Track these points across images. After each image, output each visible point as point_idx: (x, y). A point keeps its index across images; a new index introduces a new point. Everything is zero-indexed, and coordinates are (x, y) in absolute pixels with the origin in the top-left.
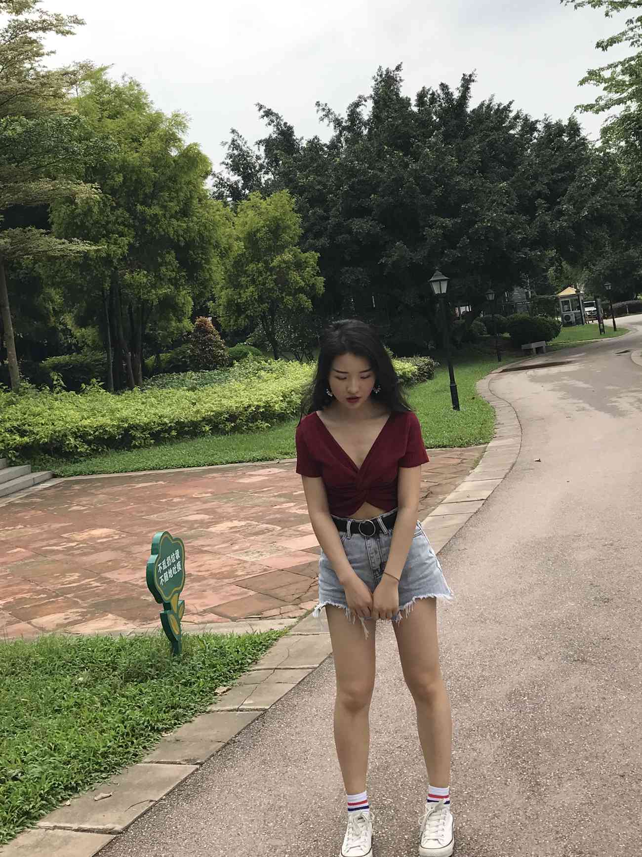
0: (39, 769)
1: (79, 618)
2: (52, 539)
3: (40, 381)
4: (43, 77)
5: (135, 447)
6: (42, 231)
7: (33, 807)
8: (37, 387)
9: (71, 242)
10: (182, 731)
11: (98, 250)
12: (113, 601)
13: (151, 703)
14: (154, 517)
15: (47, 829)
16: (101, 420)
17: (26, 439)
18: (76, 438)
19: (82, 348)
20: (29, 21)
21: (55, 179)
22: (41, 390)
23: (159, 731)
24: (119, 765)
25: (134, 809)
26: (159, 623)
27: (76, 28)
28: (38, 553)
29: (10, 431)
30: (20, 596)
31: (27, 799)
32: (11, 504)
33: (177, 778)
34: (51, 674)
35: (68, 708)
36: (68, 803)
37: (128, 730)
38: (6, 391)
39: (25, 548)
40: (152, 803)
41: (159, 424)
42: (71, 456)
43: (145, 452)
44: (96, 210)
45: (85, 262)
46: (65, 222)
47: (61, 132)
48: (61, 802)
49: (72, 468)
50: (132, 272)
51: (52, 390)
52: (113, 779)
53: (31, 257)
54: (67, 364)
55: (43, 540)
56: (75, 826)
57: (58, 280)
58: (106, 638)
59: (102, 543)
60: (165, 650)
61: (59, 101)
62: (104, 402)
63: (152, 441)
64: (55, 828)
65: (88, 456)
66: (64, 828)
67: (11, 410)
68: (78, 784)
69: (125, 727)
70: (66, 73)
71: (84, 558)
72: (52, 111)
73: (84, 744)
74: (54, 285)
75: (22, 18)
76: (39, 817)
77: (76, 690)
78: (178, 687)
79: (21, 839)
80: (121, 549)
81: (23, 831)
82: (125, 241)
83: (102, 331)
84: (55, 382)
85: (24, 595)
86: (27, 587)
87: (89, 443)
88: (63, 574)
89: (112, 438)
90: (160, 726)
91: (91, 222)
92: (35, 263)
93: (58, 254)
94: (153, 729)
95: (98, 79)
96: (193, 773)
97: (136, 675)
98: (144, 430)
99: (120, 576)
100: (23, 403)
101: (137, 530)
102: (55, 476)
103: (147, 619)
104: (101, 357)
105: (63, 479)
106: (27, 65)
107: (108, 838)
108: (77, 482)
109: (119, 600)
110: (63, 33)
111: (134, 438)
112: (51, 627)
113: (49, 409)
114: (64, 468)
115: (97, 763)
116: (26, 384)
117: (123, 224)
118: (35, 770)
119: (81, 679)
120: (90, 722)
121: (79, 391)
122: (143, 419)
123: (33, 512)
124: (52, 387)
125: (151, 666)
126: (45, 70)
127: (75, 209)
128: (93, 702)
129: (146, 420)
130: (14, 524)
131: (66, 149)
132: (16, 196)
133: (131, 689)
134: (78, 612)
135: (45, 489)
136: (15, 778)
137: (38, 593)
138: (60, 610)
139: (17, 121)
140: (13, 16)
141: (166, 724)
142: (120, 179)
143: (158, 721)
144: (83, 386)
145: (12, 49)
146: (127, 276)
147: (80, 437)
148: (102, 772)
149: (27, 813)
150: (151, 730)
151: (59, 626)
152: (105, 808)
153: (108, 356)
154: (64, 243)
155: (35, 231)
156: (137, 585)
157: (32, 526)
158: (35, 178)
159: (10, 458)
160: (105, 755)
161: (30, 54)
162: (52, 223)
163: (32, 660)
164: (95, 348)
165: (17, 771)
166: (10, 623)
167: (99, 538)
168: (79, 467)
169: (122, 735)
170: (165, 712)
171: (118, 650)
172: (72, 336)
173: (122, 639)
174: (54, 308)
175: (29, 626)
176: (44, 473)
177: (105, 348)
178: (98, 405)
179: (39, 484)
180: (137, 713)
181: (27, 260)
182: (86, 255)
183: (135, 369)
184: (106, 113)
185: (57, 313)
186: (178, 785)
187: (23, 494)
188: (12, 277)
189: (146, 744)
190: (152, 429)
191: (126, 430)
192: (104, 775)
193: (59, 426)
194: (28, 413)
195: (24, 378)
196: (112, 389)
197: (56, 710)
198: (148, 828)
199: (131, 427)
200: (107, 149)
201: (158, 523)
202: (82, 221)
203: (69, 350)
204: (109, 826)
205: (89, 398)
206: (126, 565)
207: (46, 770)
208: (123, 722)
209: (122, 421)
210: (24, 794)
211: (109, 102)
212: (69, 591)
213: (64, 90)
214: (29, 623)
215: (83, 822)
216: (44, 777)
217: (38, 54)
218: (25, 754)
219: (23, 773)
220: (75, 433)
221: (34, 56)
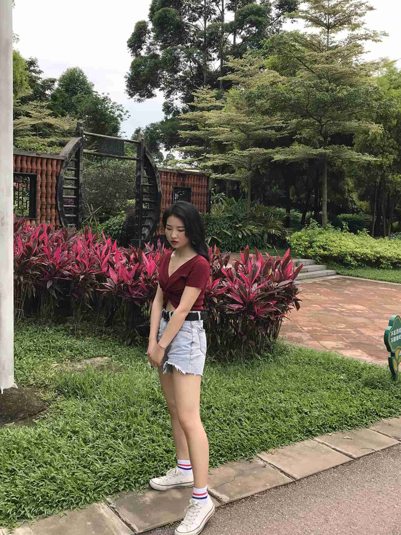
0: (318, 413)
1: (344, 347)
2: (334, 304)
3: (337, 225)
4: (362, 65)
5: (382, 268)
6: (349, 147)
7: (314, 430)
8: (334, 228)
9: (363, 155)
10: (393, 421)
11: (377, 161)
12: (361, 343)
13: (378, 401)
14: (388, 306)
15: (319, 442)
16: (364, 250)
17: (326, 252)
18: (351, 257)
19: (359, 212)
20: (359, 35)
21: (359, 120)
22: (336, 229)
23: (380, 416)
24: (357, 425)
25: (364, 450)
26: (387, 362)
27: (383, 38)
28: (326, 309)
29: (319, 247)
30: (315, 328)
31: (311, 425)
32: (315, 283)
33: (388, 444)
34: (327, 370)
35: (334, 389)
36: (330, 434)
37: (364, 410)
38: (319, 227)
39: (319, 305)
40: (373, 451)
41: (397, 259)
42: (347, 265)
43: (387, 271)
44: (378, 138)
45: (368, 166)
46: (361, 144)
47: (368, 95)
48: (327, 432)
49: (347, 272)
50: (393, 174)
51: (342, 231)
52: (353, 431)
53: (341, 160)
54: (351, 219)
55: (329, 304)
56: (333, 447)
57: (352, 174)
58: (357, 361)
59: (359, 313)
60: (388, 377)
61: (368, 78)
62: (368, 241)
63: (392, 267)
64: (323, 443)
65: (356, 267)
66: (327, 446)
67: (321, 237)
68: (336, 427)
69: (363, 408)
70: (374, 63)
71: (349, 318)
72: (364, 83)
73: (341, 409)
74: (351, 177)
75: (355, 32)
76: (315, 436)
77: (339, 382)
78: (393, 398)
79: (306, 442)
80: (369, 318)
81: (307, 439)
82: (392, 157)
83: (372, 204)
84: (344, 227)
85: (318, 328)
86: (318, 324)
87: (358, 261)
88: (337, 323)
89: (370, 260)
90: (381, 415)
91: (375, 145)
92: (342, 164)
93: (355, 160)
94: (377, 414)
95: (391, 67)
96: (397, 445)
97: (370, 384)
98: (388, 260)
99: (367, 332)
100: (326, 235)
101: (378, 310)
102: (338, 274)
103: (379, 358)
104: (369, 218)
105: (342, 276)
106: (354, 59)
107: (349, 459)
108: (349, 279)
109: (365, 344)
110: (376, 41)
111: (382, 263)
112: (329, 347)
113: (340, 240)
114: (343, 270)
115: (346, 421)
116: (330, 225)
117: (392, 147)
118: (316, 413)
119: (342, 377)
120: (344, 400)
121: (356, 233)
122: (388, 254)
123: (325, 289)
124: (342, 229)
125: (380, 382)
126: (364, 61)
127: (367, 137)
128: (347, 391)
129: (390, 255)
130: (315, 293)
131: (369, 105)
132: (338, 128)
133: (367, 390)
134: (343, 344)
135: (332, 279)
136: (306, 413)
137: (325, 329)
138: (334, 340)
139: (345, 88)
140: (350, 32)
141: (384, 414)
142: (395, 122)
143: (380, 411)
144: (358, 231)
145: (347, 50)
146: (390, 177)
147: (353, 257)
148: (348, 426)
149: (310, 431)
150: (376, 415)
151: (333, 348)
152: (349, 444)
153: (373, 218)
154: (359, 155)
155: (346, 147)
156: (375, 339)
157: (324, 295)
158: (350, 120)
159: (317, 260)
160: (351, 418)
161: (357, 53)
162: (354, 144)
163: (319, 361)
164: (367, 213)
165: (307, 410)
166: (309, 340)
167: (357, 310)
168: (351, 272)
169: (361, 412)
170: (384, 408)
171: (363, 369)
172: (355, 204)
173: (365, 364)
174: (348, 189)
175: (318, 344)
176: (332, 271)
177: (372, 214)
178: (365, 242)
179: (329, 276)
180: (369, 403)
181: (338, 162)
182: (369, 163)
183: (387, 227)
184: (392, 86)
185: (349, 191)
186: (388, 448)
187: (321, 279)
188: (330, 170)
189: (373, 421)
190: (392, 260)
191: (378, 258)
192: (349, 428)
193: (344, 249)
194: (329, 240)
195: (329, 222)
196: (373, 236)
197: (328, 388)
198: (370, 462)
199: (381, 257)
200: (390, 106)
201: (390, 310)
202: (370, 144)
203: (353, 211)
204: (350, 453)
205: (361, 238)
206: (370, 327)
207: (321, 415)
208: (362, 406)
209: (377, 253)
210: (309, 422)
211: (395, 80)
212: (340, 332)
213: (371, 73)
214: (319, 342)
215: (337, 446)
216: (320, 418)
217: (361, 53)
218: (312, 404)
219: (310, 412)
220: (351, 254)
221: (359, 53)
